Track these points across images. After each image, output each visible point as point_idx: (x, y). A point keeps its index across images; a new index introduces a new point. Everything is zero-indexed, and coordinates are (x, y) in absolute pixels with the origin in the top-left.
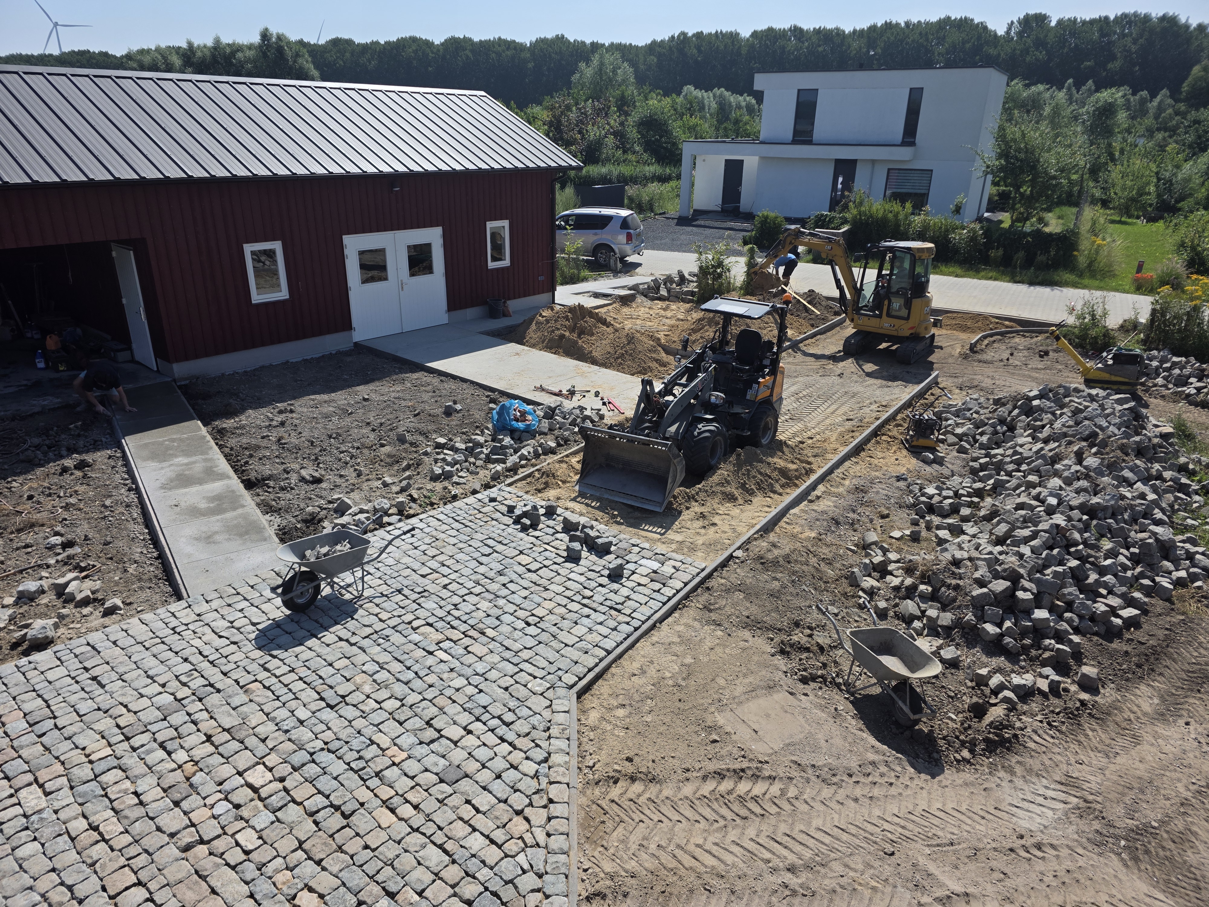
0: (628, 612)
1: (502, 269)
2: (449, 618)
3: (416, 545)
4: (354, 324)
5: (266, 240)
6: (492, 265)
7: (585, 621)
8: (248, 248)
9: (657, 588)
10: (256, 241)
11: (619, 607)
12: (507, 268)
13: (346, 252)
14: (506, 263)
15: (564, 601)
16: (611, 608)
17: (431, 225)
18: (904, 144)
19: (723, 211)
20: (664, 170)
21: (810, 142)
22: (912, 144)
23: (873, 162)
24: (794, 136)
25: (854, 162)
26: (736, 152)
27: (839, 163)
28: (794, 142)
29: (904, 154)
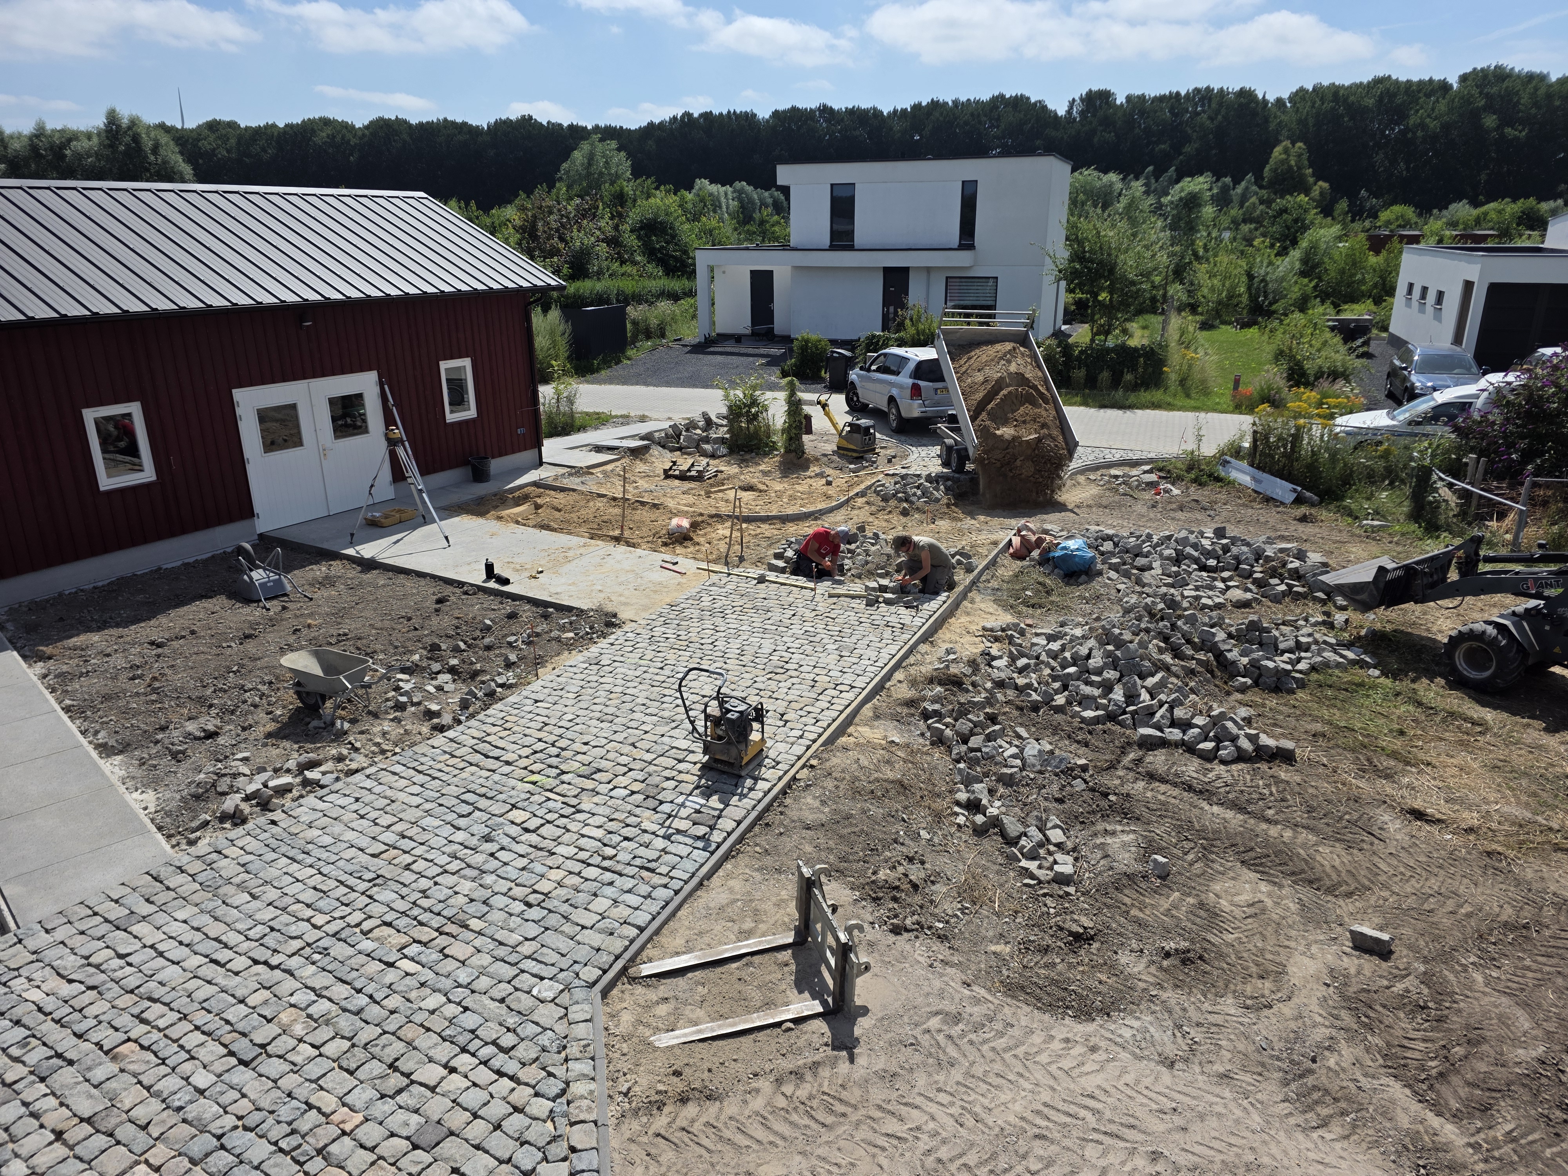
0: (664, 870)
1: (467, 422)
2: (416, 912)
3: (362, 812)
4: (257, 508)
5: (117, 402)
6: (451, 417)
7: (609, 891)
9: (700, 834)
10: (102, 404)
11: (652, 865)
12: (472, 420)
13: (239, 411)
14: (471, 413)
15: (577, 867)
16: (642, 868)
17: (361, 370)
18: (962, 247)
19: (754, 334)
20: (676, 285)
21: (851, 248)
22: (971, 247)
23: (928, 270)
24: (832, 240)
25: (906, 270)
26: (763, 261)
27: (888, 271)
28: (833, 247)
29: (962, 259)
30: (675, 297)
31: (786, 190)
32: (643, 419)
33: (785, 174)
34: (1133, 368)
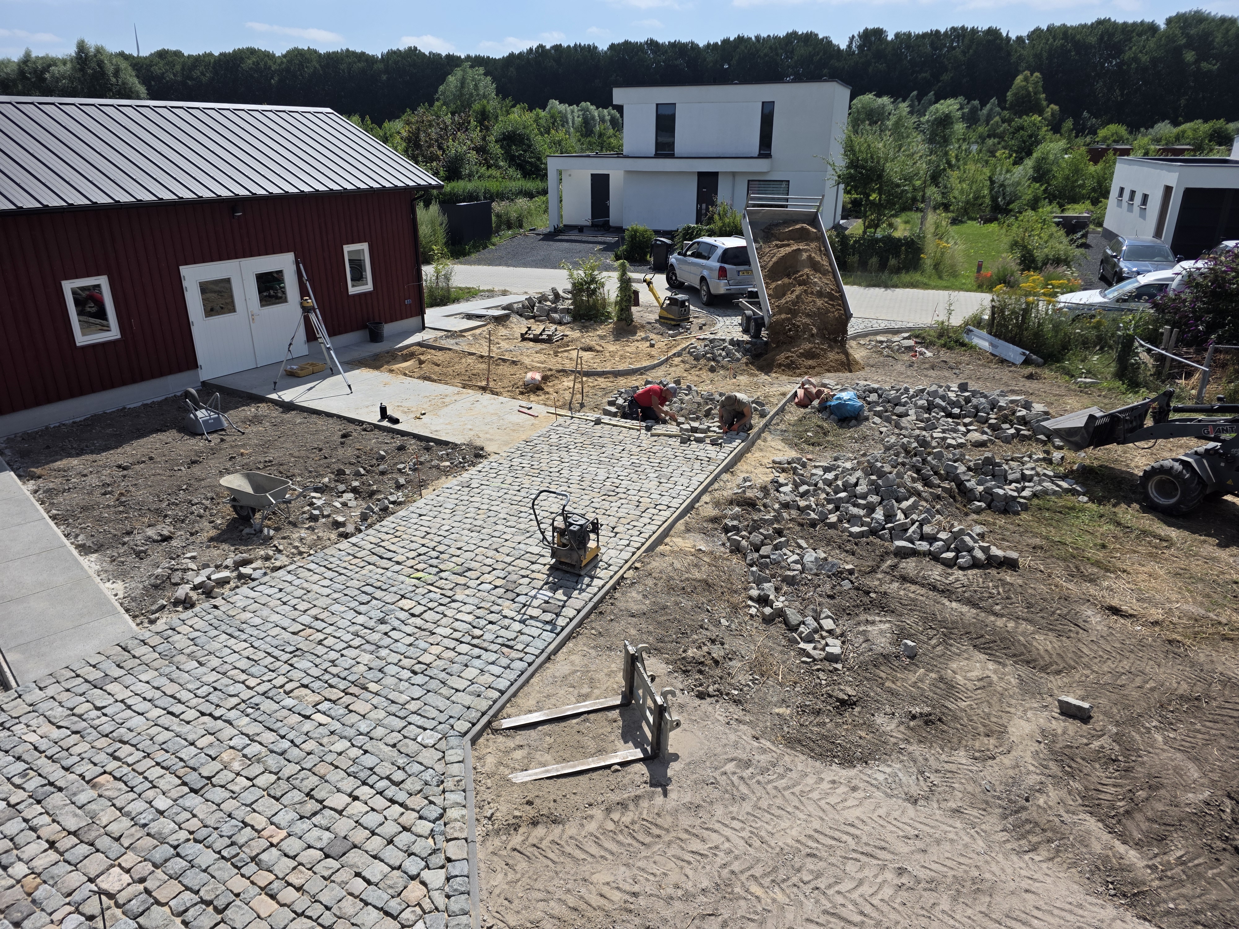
0: (520, 647)
1: (365, 294)
2: (327, 677)
3: (284, 600)
4: (200, 361)
5: (88, 276)
6: (352, 290)
7: (477, 663)
8: (68, 286)
9: (548, 619)
10: (77, 277)
11: (511, 643)
12: (370, 293)
13: (185, 284)
14: (368, 287)
15: (452, 644)
16: (503, 645)
17: (281, 252)
18: (761, 156)
19: (594, 225)
20: (531, 185)
21: (672, 156)
22: (768, 156)
23: (734, 174)
24: (656, 150)
25: (715, 175)
26: (601, 166)
27: (702, 175)
28: (657, 156)
29: (761, 165)
30: (530, 195)
31: (620, 109)
32: (504, 293)
33: (619, 95)
34: (897, 255)
